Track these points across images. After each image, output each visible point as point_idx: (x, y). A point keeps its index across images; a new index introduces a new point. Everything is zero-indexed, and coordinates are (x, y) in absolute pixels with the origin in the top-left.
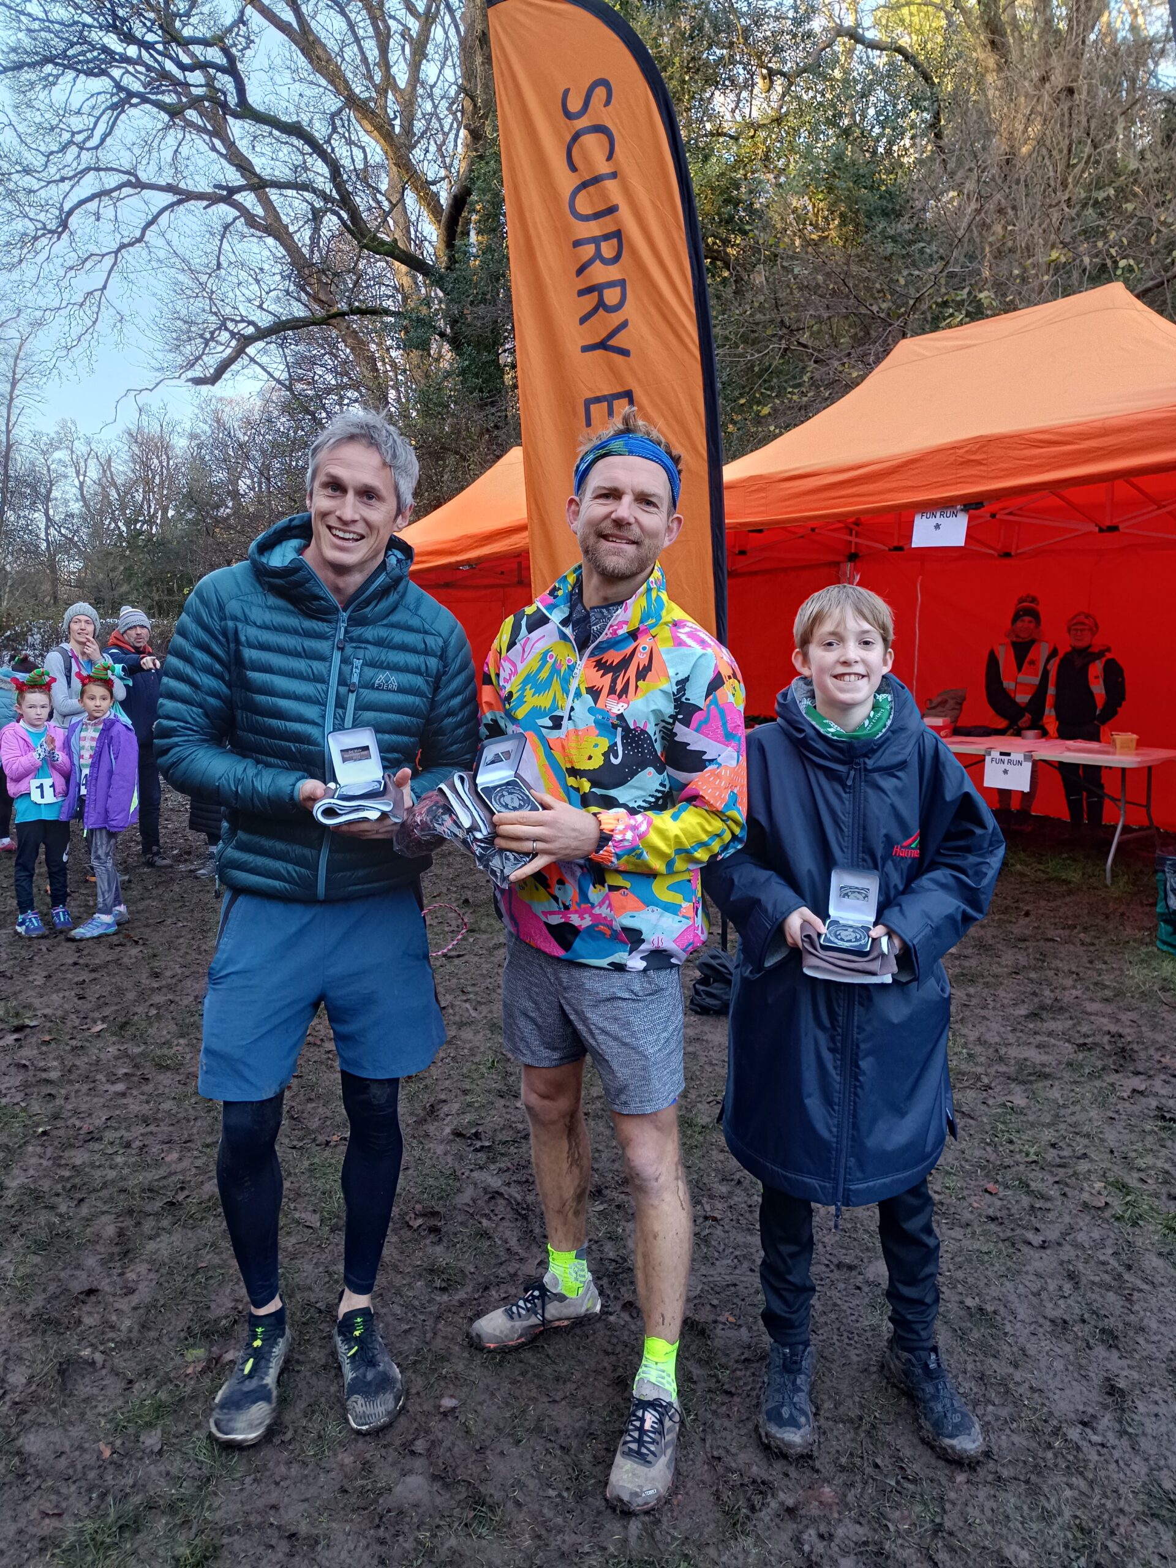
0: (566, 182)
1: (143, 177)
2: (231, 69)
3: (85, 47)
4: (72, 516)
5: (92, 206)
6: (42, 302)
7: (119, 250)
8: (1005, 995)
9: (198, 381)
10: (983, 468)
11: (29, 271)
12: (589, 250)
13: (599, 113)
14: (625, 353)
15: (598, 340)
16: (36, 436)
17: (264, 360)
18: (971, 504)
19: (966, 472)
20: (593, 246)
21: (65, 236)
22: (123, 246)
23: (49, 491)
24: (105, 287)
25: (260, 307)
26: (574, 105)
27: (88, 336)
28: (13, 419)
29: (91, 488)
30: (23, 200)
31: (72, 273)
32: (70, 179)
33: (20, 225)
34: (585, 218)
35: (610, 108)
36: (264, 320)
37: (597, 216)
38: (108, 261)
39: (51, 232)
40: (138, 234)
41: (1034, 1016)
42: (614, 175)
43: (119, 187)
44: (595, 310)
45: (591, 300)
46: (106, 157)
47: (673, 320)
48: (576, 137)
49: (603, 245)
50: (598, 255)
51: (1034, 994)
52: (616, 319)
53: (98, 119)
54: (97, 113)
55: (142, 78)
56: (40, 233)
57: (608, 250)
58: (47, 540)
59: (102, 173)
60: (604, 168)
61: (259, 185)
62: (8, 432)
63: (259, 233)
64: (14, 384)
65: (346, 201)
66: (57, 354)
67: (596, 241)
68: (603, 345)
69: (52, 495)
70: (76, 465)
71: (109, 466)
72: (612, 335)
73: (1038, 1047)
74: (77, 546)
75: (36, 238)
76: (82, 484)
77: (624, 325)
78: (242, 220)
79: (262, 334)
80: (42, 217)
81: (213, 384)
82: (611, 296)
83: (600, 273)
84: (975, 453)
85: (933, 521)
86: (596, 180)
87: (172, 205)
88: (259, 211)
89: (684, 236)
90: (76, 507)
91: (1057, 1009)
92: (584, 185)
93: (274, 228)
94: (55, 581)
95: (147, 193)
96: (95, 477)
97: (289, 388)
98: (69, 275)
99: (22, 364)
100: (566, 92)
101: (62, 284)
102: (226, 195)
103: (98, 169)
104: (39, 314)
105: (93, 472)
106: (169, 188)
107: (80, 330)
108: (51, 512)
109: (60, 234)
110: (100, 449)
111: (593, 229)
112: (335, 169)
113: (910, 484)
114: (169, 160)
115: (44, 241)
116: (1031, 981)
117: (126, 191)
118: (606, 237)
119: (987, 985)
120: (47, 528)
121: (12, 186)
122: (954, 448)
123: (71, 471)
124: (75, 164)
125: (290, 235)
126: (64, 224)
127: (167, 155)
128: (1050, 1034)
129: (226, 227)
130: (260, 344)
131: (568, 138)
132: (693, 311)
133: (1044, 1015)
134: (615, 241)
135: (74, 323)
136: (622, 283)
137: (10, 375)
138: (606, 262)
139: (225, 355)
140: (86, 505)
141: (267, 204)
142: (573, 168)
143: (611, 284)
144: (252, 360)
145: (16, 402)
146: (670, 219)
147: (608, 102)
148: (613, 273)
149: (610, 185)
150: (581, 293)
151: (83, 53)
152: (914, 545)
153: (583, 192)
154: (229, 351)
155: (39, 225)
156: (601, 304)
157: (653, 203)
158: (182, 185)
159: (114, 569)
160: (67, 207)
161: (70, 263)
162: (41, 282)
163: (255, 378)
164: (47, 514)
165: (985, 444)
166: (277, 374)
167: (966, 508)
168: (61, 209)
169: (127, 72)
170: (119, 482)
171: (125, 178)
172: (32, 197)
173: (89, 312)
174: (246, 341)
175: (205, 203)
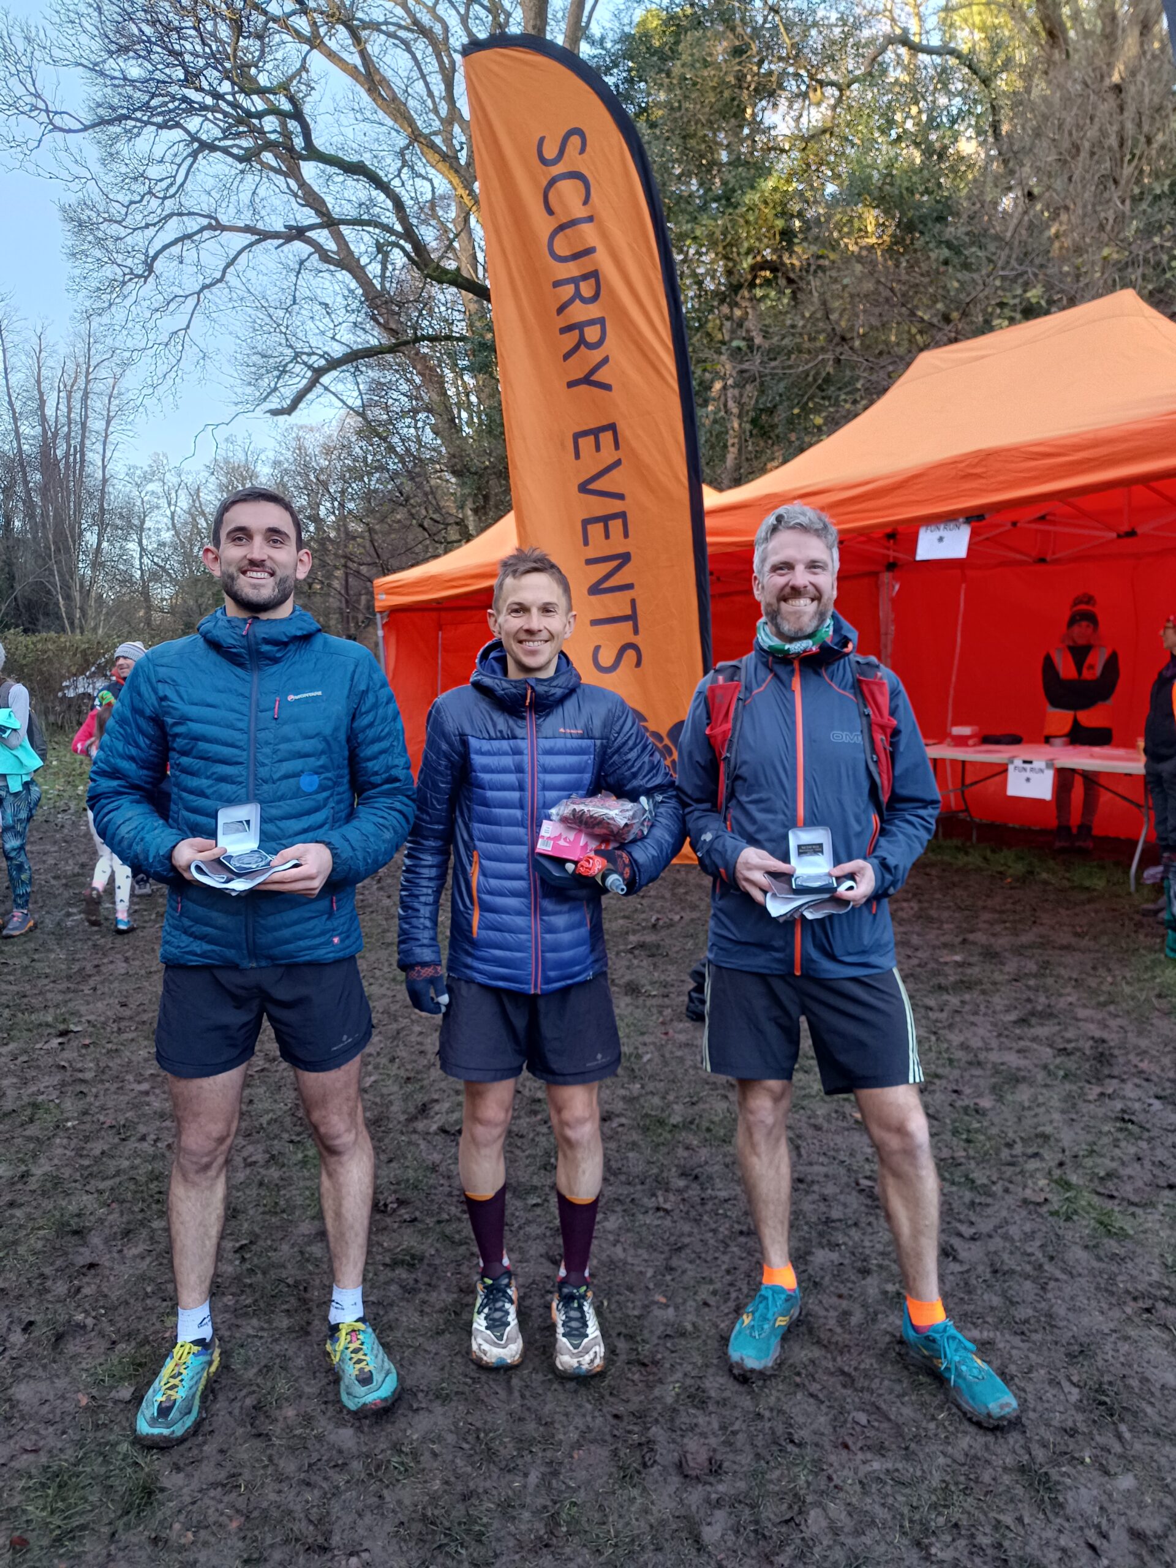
0: (543, 225)
1: (224, 219)
2: (298, 115)
3: (167, 99)
4: (164, 544)
5: (175, 250)
6: (130, 344)
7: (201, 290)
8: (999, 1003)
9: (275, 413)
10: (983, 481)
11: (119, 314)
12: (569, 290)
13: (573, 160)
14: (607, 387)
15: (582, 376)
16: (131, 470)
17: (338, 387)
18: (974, 517)
19: (967, 485)
20: (572, 286)
21: (151, 279)
22: (205, 287)
23: (143, 522)
24: (188, 326)
25: (333, 338)
26: (550, 153)
27: (173, 374)
28: (108, 454)
29: (182, 517)
30: (111, 247)
31: (158, 315)
32: (154, 225)
33: (109, 271)
34: (563, 259)
35: (585, 155)
36: (337, 351)
37: (576, 256)
38: (191, 302)
39: (139, 276)
40: (218, 275)
41: (1023, 1021)
42: (590, 219)
43: (201, 230)
44: (576, 348)
45: (572, 338)
46: (189, 203)
47: (652, 357)
48: (553, 182)
49: (582, 285)
50: (578, 294)
51: (1029, 1000)
52: (597, 356)
53: (179, 165)
54: (178, 160)
55: (221, 124)
56: (128, 277)
57: (587, 289)
58: (141, 569)
59: (185, 218)
60: (580, 212)
61: (330, 223)
62: (104, 467)
63: (332, 268)
64: (108, 423)
65: (409, 234)
66: (144, 392)
67: (575, 281)
68: (587, 380)
69: (146, 526)
70: (167, 495)
71: (198, 496)
72: (593, 371)
73: (1019, 1051)
74: (169, 575)
75: (124, 283)
76: (173, 514)
77: (605, 360)
78: (316, 256)
79: (334, 364)
80: (129, 262)
81: (289, 414)
82: (592, 334)
83: (579, 312)
84: (975, 466)
85: (937, 534)
86: (573, 223)
87: (251, 245)
88: (331, 246)
89: (660, 276)
90: (167, 536)
91: (1047, 1015)
92: (562, 228)
93: (347, 262)
94: (149, 608)
95: (226, 234)
96: (185, 506)
97: (362, 415)
98: (155, 316)
99: (115, 402)
100: (542, 140)
101: (148, 325)
102: (298, 233)
103: (180, 214)
104: (127, 354)
105: (184, 502)
106: (248, 229)
107: (166, 368)
108: (145, 542)
109: (146, 278)
110: (189, 479)
111: (572, 269)
112: (399, 206)
113: (914, 498)
114: (247, 202)
115: (131, 285)
116: (1029, 988)
117: (206, 234)
118: (585, 277)
119: (984, 992)
120: (141, 557)
121: (100, 235)
122: (954, 462)
123: (163, 502)
124: (159, 211)
125: (363, 268)
126: (150, 268)
127: (245, 197)
128: (1034, 1039)
129: (302, 263)
130: (334, 373)
131: (545, 183)
132: (671, 346)
133: (1034, 1021)
134: (592, 281)
135: (160, 362)
136: (601, 321)
137: (105, 413)
138: (584, 300)
139: (301, 386)
140: (177, 534)
141: (339, 238)
142: (550, 212)
143: (591, 322)
144: (326, 389)
145: (111, 438)
146: (647, 260)
147: (582, 151)
148: (593, 311)
149: (586, 227)
150: (564, 330)
151: (165, 104)
152: (919, 558)
153: (561, 235)
154: (305, 381)
155: (127, 271)
156: (582, 341)
157: (629, 245)
158: (260, 226)
159: (202, 595)
160: (151, 253)
161: (156, 305)
162: (130, 325)
163: (331, 405)
164: (140, 543)
165: (986, 457)
166: (350, 402)
167: (968, 520)
168: (147, 256)
169: (207, 119)
170: (207, 510)
171: (205, 222)
172: (121, 245)
173: (173, 351)
174: (319, 372)
175: (281, 241)
